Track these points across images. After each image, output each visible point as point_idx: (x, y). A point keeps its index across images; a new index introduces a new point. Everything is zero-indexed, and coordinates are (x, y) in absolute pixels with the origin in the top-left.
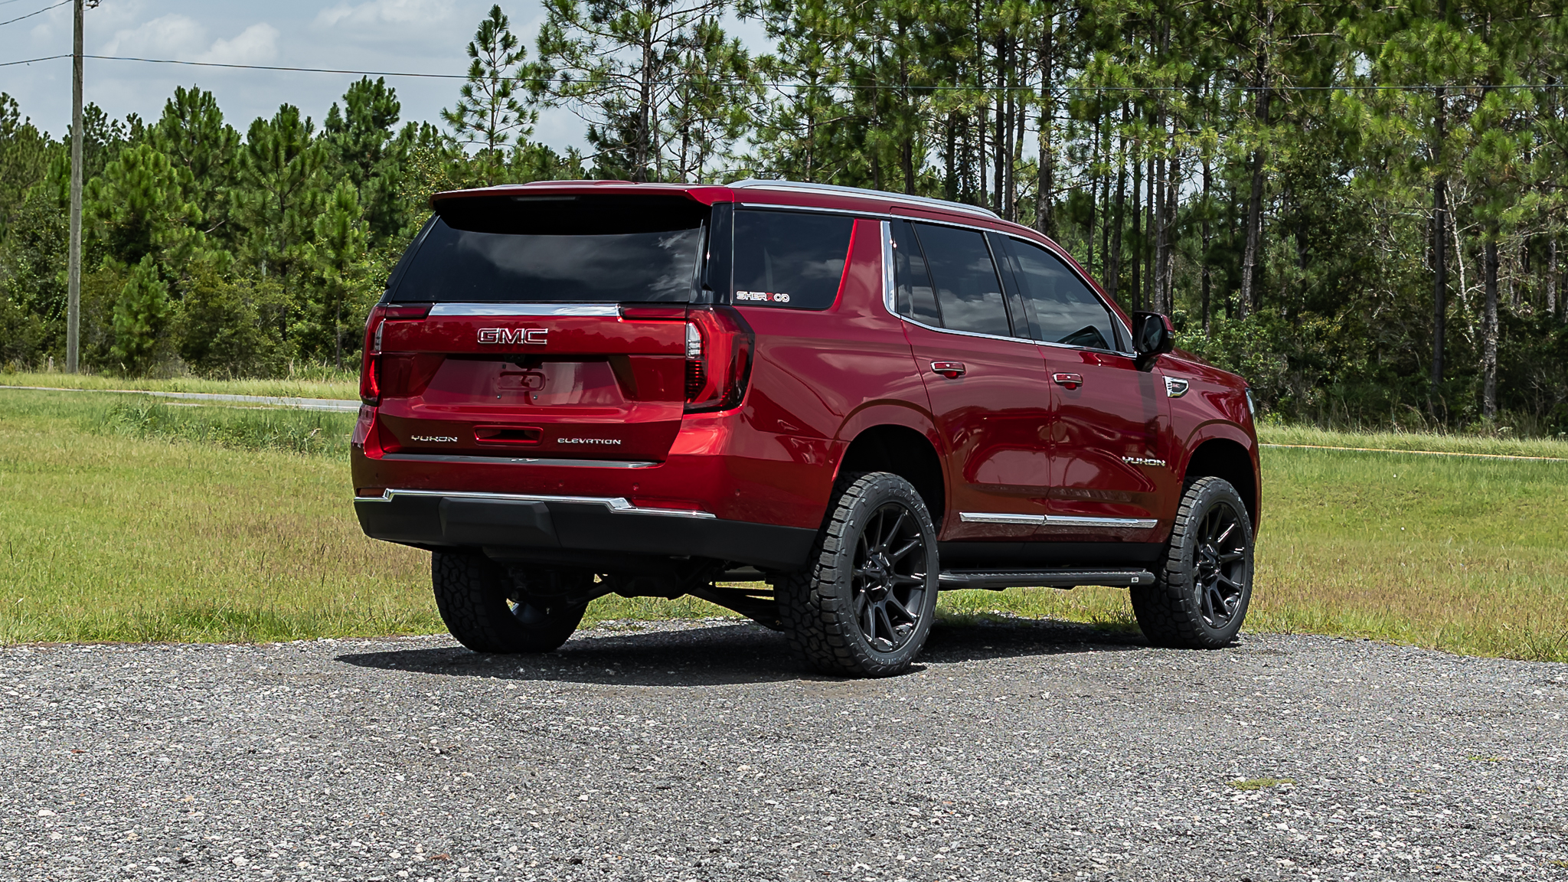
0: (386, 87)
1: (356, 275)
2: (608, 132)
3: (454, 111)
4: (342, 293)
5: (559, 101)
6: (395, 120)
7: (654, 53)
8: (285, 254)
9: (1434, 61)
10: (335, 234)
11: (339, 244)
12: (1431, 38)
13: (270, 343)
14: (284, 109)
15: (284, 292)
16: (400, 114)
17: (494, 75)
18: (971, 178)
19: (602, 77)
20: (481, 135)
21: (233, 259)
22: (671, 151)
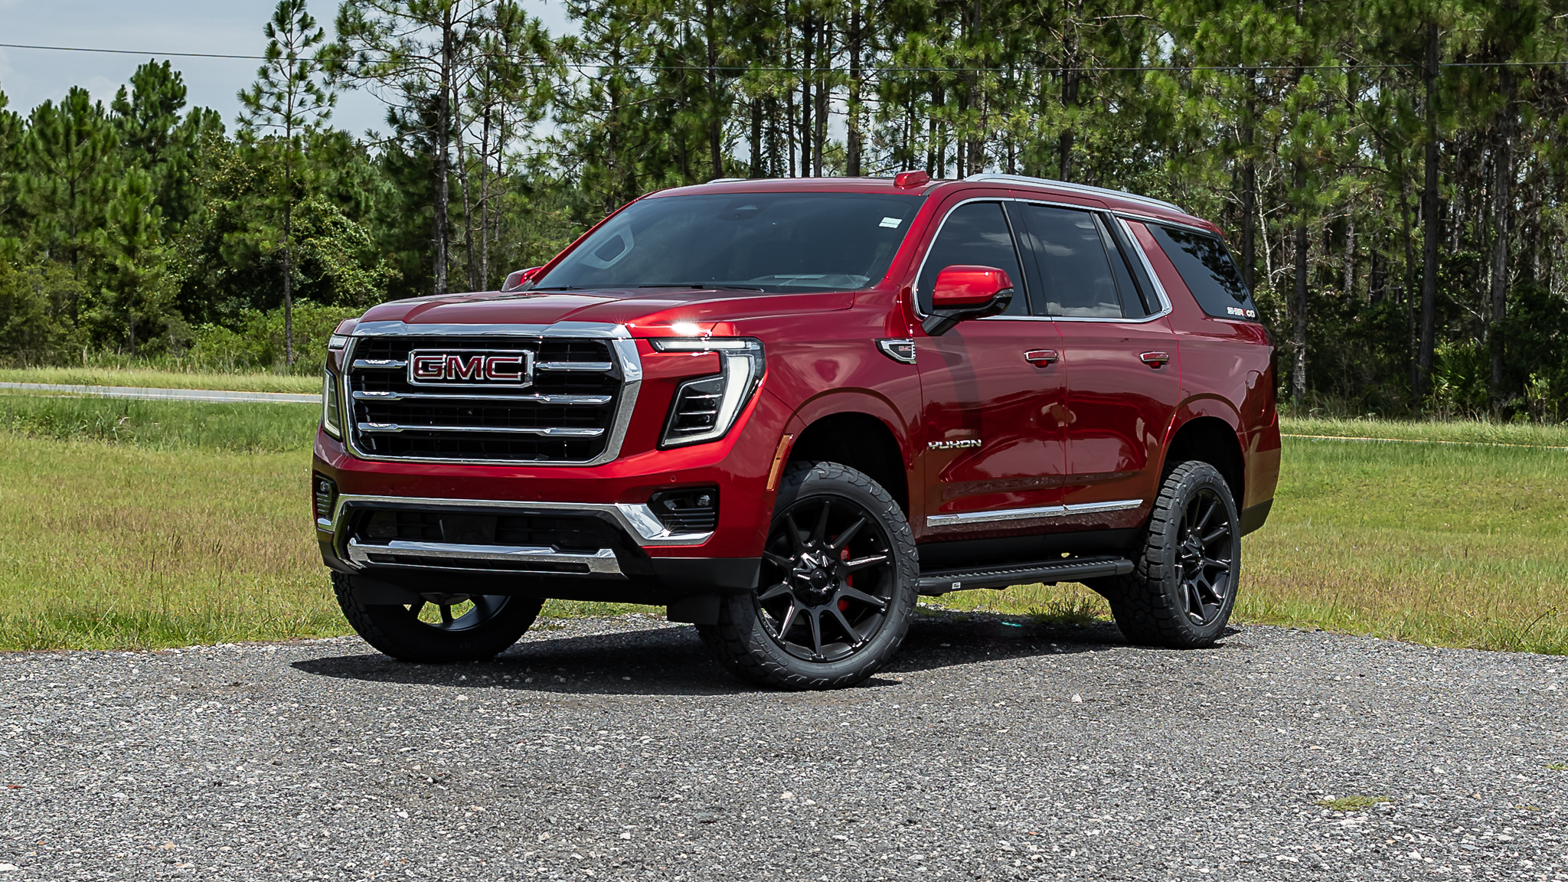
0: (172, 70)
1: (149, 261)
2: (408, 114)
3: (250, 92)
4: (133, 281)
5: (358, 82)
6: (182, 104)
7: (454, 34)
8: (77, 241)
9: (1249, 42)
10: (127, 220)
11: (131, 231)
12: (1247, 18)
13: (62, 331)
14: (73, 91)
15: (76, 278)
16: (187, 98)
17: (291, 58)
18: (779, 161)
19: (401, 59)
20: (278, 118)
21: (21, 246)
22: (472, 134)
